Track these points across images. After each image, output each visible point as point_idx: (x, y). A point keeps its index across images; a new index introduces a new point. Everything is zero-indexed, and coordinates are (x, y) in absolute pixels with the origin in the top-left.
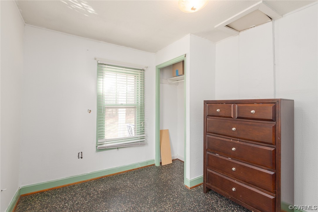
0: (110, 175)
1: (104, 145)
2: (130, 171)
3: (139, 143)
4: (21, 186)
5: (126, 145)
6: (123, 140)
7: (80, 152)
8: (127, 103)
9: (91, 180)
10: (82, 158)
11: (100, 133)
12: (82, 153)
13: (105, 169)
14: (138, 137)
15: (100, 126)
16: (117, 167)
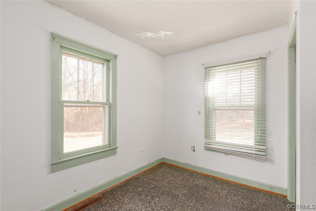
0: (218, 178)
1: (212, 146)
2: (241, 185)
3: (254, 155)
4: (164, 157)
5: (233, 153)
6: (231, 145)
7: (193, 146)
8: (241, 104)
9: (201, 174)
10: (194, 151)
11: (208, 134)
12: (194, 147)
13: (213, 169)
14: (253, 148)
15: (207, 127)
16: (226, 173)
